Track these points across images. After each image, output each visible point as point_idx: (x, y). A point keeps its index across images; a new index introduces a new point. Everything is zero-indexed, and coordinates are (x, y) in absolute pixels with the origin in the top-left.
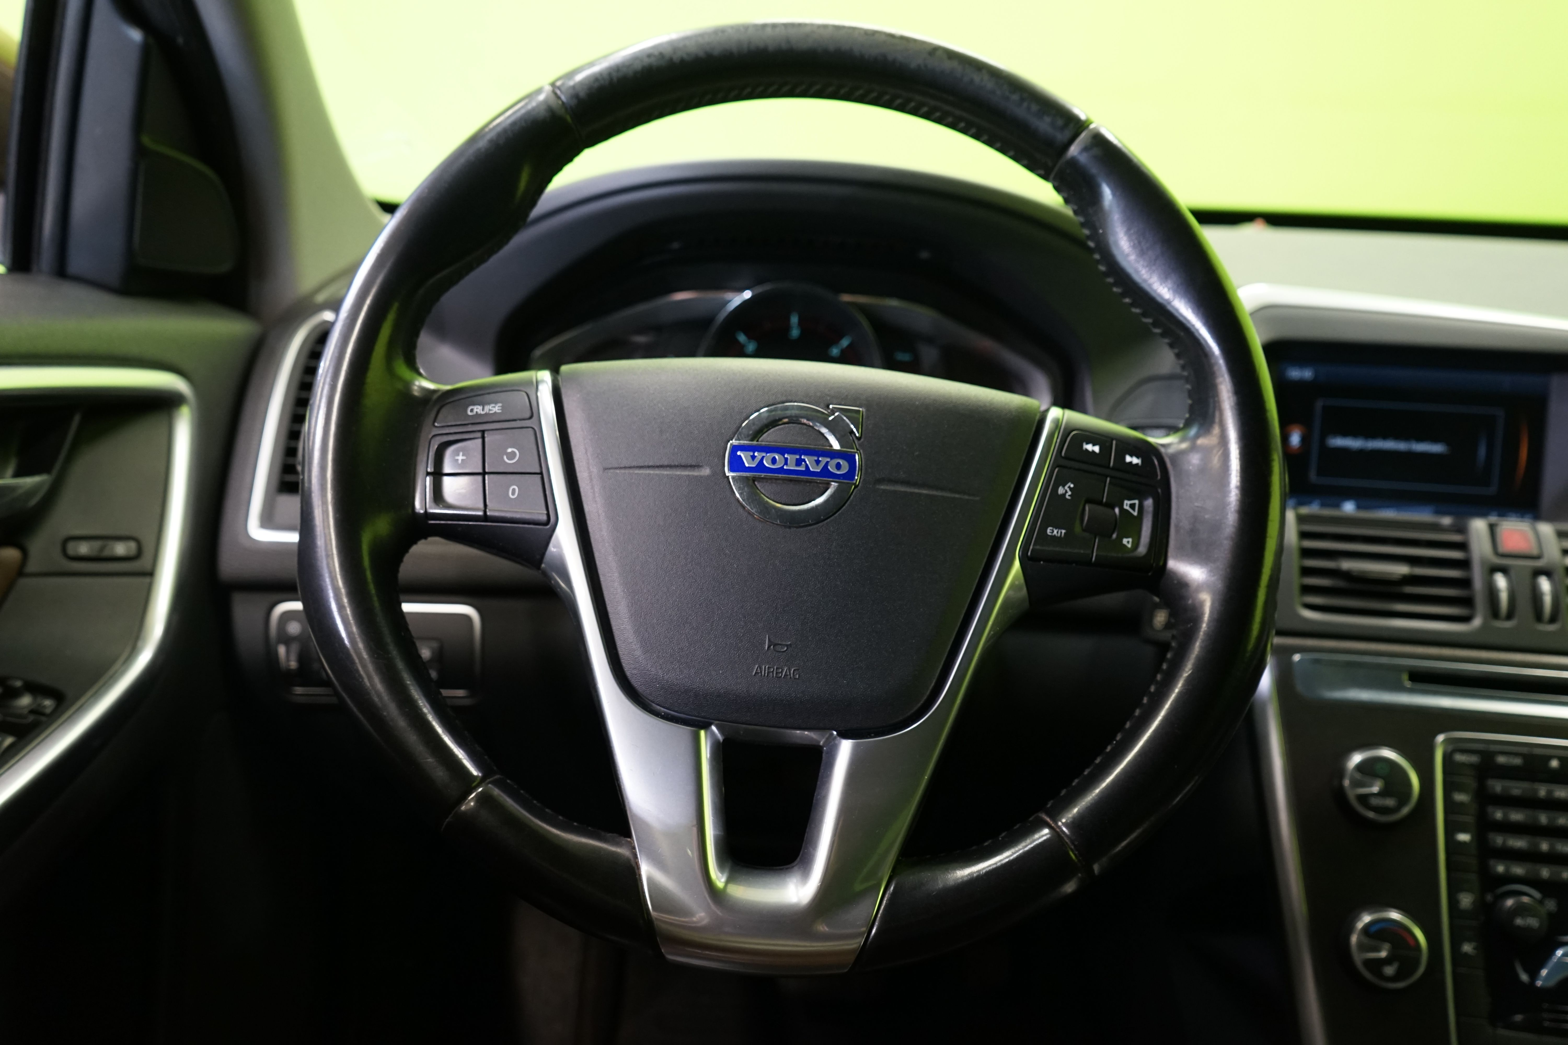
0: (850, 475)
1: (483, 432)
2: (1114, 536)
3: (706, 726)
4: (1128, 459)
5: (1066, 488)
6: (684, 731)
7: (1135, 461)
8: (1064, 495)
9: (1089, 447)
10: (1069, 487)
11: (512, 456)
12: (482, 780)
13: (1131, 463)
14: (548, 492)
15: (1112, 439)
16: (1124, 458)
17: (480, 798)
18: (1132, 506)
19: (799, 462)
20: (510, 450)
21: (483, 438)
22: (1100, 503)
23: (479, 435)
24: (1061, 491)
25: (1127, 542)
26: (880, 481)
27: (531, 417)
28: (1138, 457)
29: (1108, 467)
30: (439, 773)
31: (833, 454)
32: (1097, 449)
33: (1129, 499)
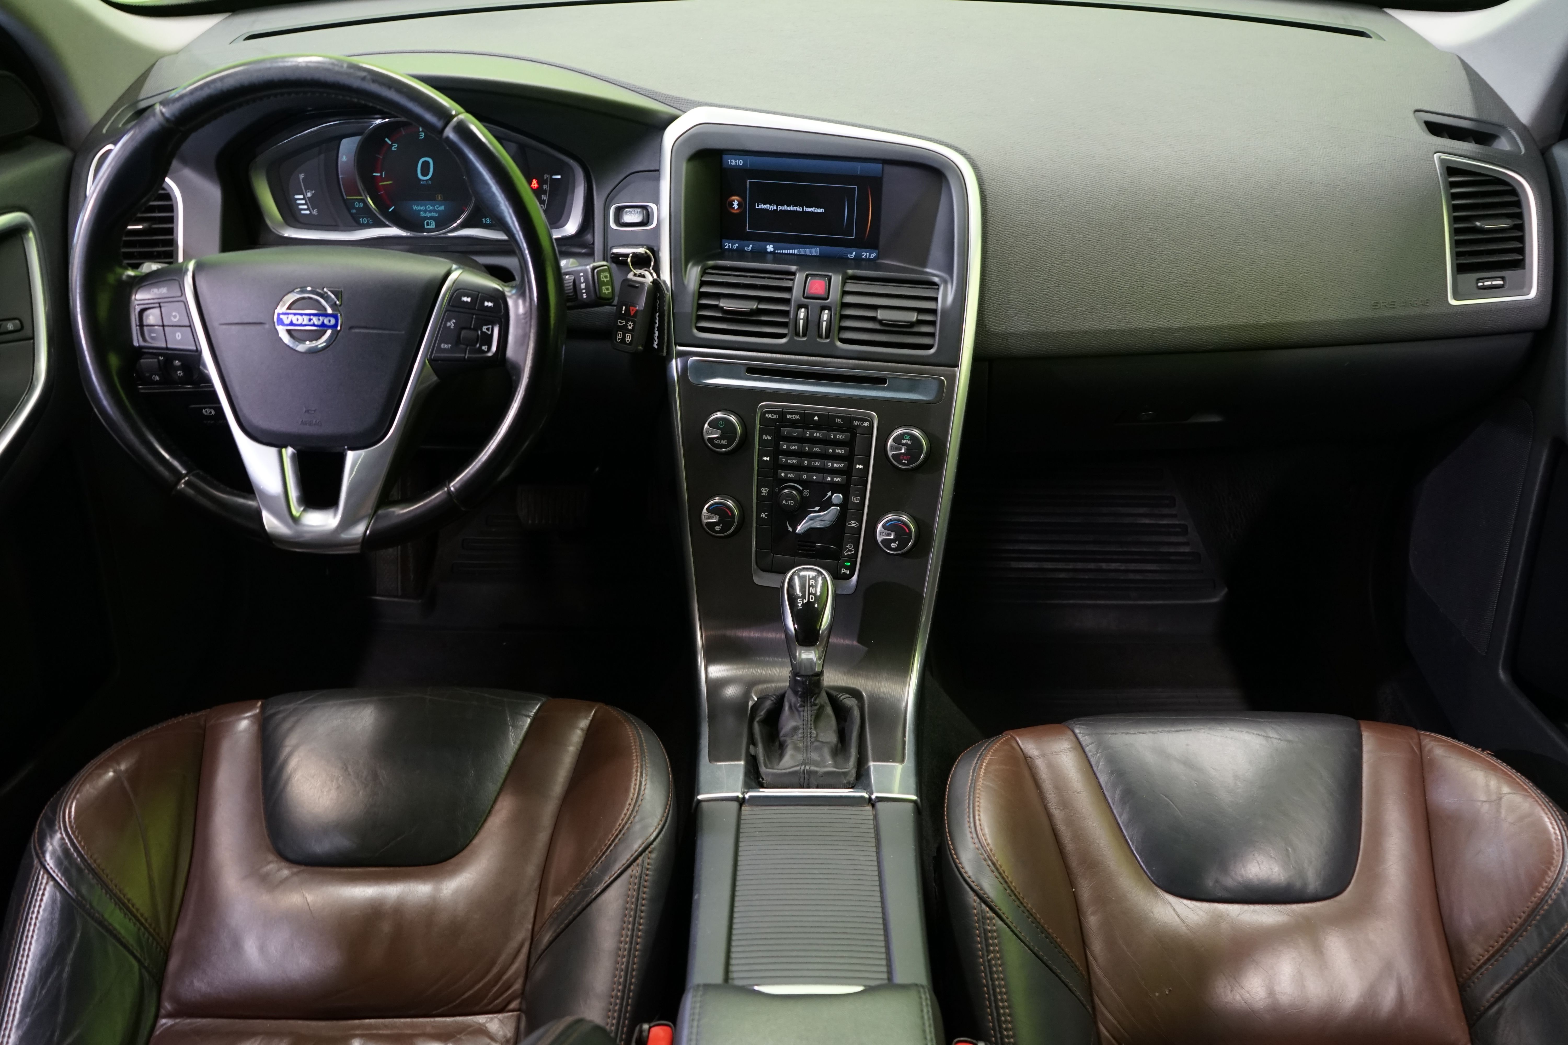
0: (336, 325)
1: (159, 303)
2: (478, 345)
3: (286, 447)
4: (486, 304)
5: (452, 322)
6: (273, 451)
7: (490, 304)
8: (450, 326)
9: (465, 299)
10: (453, 322)
11: (175, 317)
12: (186, 475)
13: (487, 306)
14: (195, 336)
15: (479, 293)
16: (484, 303)
17: (186, 483)
18: (488, 329)
19: (310, 320)
20: (174, 314)
21: (160, 307)
22: (470, 328)
23: (157, 305)
24: (448, 324)
25: (485, 348)
26: (351, 328)
27: (182, 295)
28: (491, 302)
29: (475, 309)
30: (166, 473)
31: (327, 315)
32: (469, 300)
33: (486, 325)
